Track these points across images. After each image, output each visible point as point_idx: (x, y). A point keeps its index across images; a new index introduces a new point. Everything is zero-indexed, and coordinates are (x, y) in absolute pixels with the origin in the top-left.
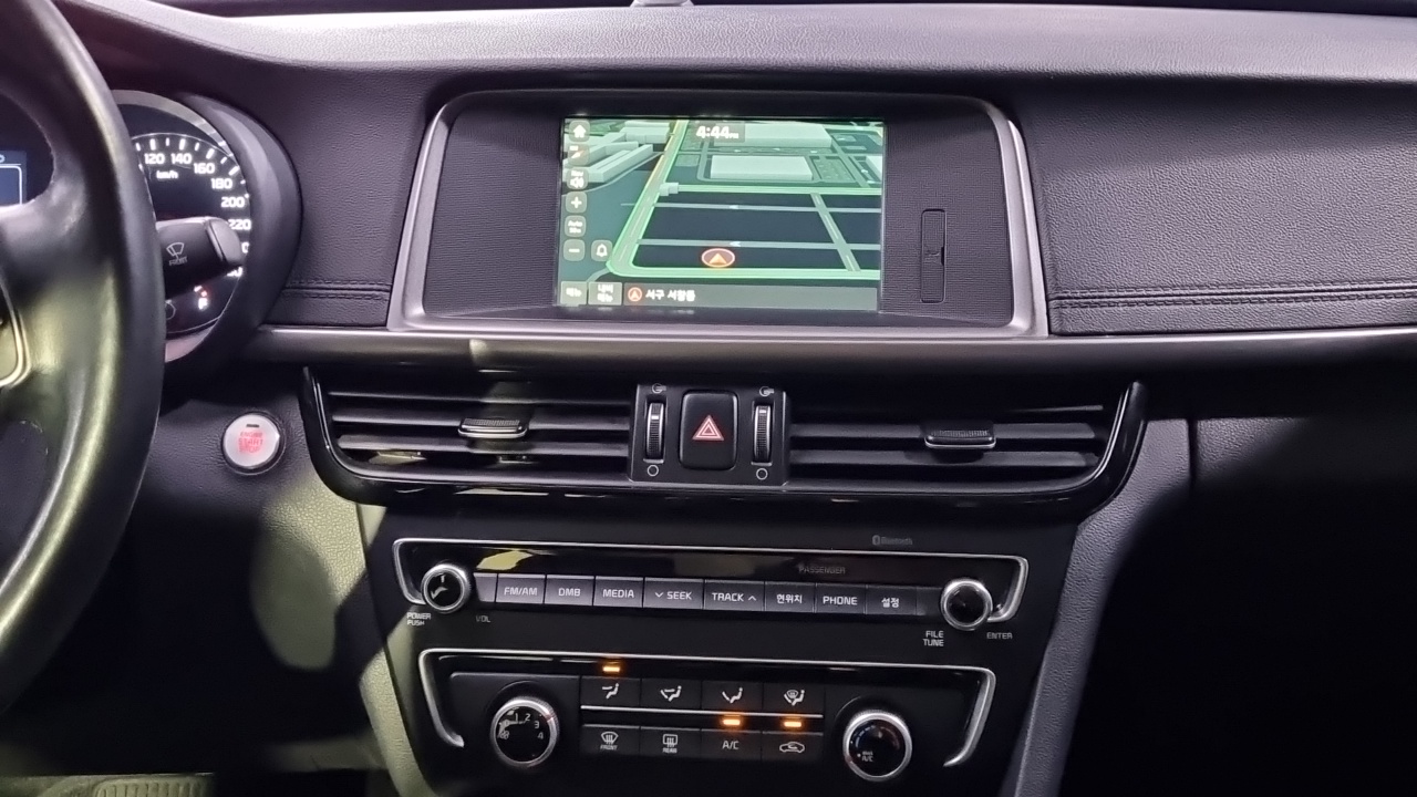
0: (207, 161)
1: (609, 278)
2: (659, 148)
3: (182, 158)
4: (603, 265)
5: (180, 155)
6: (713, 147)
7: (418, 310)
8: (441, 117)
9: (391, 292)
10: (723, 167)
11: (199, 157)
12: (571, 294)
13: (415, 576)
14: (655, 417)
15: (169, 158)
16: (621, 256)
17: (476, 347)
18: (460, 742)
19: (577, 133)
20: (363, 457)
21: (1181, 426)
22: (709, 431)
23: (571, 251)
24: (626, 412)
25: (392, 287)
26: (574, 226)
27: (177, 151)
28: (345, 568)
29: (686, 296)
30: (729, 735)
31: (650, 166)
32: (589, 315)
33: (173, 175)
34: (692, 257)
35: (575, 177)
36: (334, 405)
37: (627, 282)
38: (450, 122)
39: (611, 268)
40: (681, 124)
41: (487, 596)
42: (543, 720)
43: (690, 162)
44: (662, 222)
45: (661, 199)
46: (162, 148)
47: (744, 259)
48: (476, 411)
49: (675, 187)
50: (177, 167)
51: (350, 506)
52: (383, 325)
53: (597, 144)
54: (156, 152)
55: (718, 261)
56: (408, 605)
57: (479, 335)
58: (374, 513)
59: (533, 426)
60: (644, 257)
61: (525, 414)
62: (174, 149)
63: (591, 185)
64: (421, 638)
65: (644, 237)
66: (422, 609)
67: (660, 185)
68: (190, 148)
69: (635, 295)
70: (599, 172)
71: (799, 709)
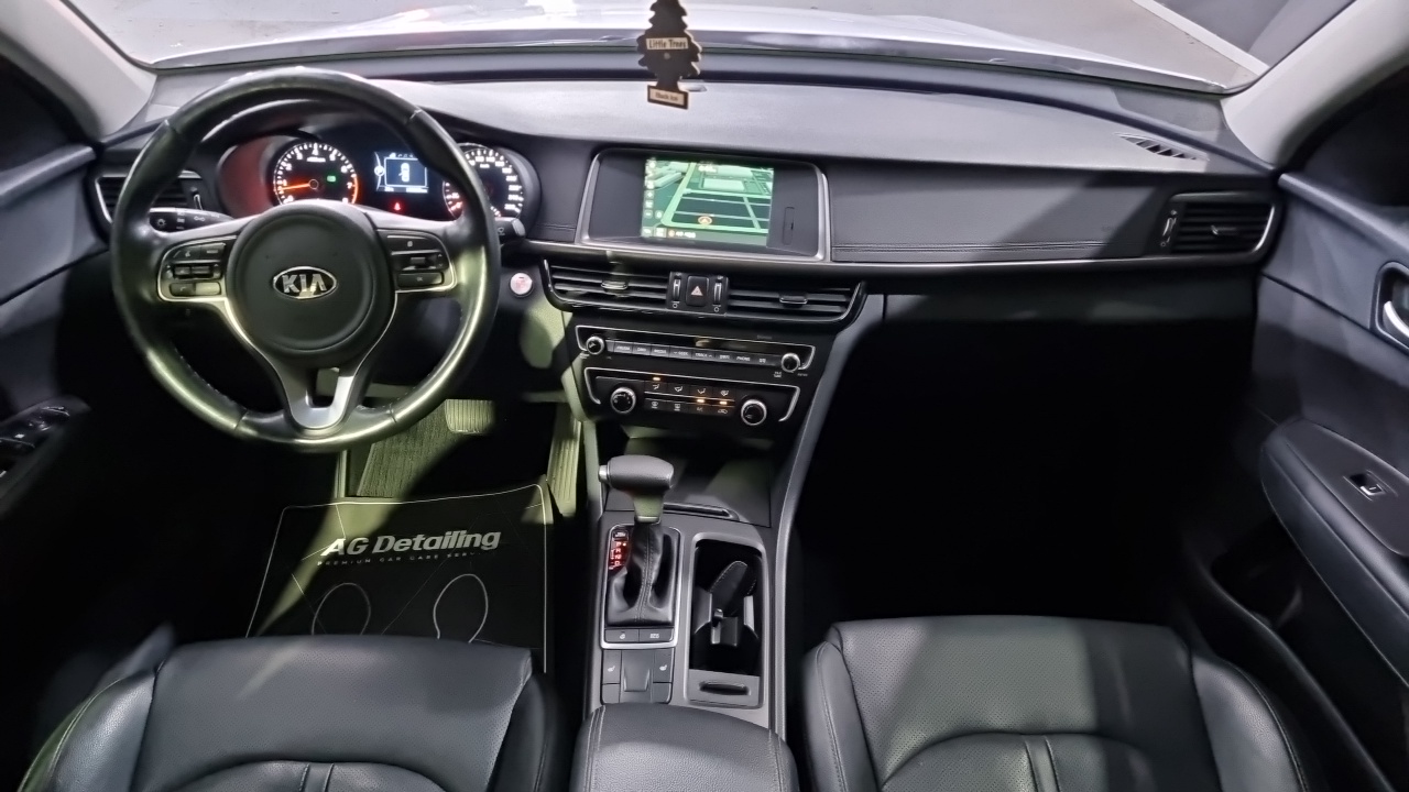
0: (501, 161)
1: (662, 226)
2: (684, 174)
3: (491, 159)
4: (659, 220)
6: (705, 175)
7: (587, 237)
8: (597, 158)
9: (576, 229)
10: (709, 183)
11: (498, 159)
12: (646, 232)
13: (584, 340)
14: (677, 285)
15: (485, 159)
16: (666, 217)
17: (609, 253)
18: (598, 402)
19: (652, 166)
20: (563, 293)
21: (881, 297)
22: (697, 292)
23: (647, 214)
24: (666, 281)
25: (576, 226)
26: (649, 204)
28: (557, 335)
29: (691, 235)
30: (700, 406)
31: (679, 181)
32: (653, 242)
33: (487, 166)
34: (695, 220)
35: (649, 184)
36: (553, 271)
37: (669, 228)
38: (600, 160)
39: (663, 222)
40: (693, 164)
41: (610, 349)
42: (630, 397)
43: (695, 180)
44: (683, 205)
45: (684, 195)
46: (482, 154)
47: (715, 221)
48: (608, 278)
49: (690, 191)
50: (489, 163)
51: (558, 312)
52: (572, 242)
53: (659, 171)
54: (480, 156)
55: (705, 222)
56: (581, 351)
57: (609, 248)
58: (568, 315)
59: (631, 285)
60: (676, 218)
61: (626, 280)
62: (487, 155)
63: (656, 188)
64: (585, 363)
65: (678, 210)
66: (586, 352)
67: (683, 189)
68: (494, 155)
69: (671, 234)
70: (660, 182)
71: (725, 398)
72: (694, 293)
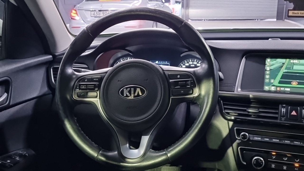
0: (199, 64)
1: (274, 86)
2: (284, 64)
3: (195, 63)
4: (272, 83)
5: (195, 62)
6: (294, 64)
7: (239, 90)
8: (245, 57)
9: (235, 86)
10: (295, 67)
11: (198, 63)
12: (266, 88)
13: (238, 135)
14: (283, 110)
15: (193, 63)
16: (276, 82)
17: (251, 96)
18: (245, 164)
19: (268, 61)
20: (228, 113)
22: (294, 113)
23: (267, 81)
24: (278, 109)
25: (235, 85)
26: (267, 77)
27: (194, 62)
28: (225, 132)
29: (288, 89)
30: (296, 167)
31: (282, 67)
32: (269, 92)
33: (194, 66)
34: (290, 83)
35: (268, 69)
36: (224, 105)
37: (277, 86)
38: (246, 58)
39: (274, 84)
40: (288, 60)
41: (251, 139)
42: (262, 161)
43: (289, 66)
44: (283, 77)
45: (284, 73)
46: (192, 61)
47: (299, 83)
48: (249, 107)
49: (286, 71)
50: (194, 64)
51: (226, 121)
52: (234, 92)
53: (272, 63)
54: (191, 62)
55: (294, 84)
56: (237, 139)
58: (231, 123)
59: (260, 110)
60: (280, 82)
61: (258, 108)
62: (194, 61)
63: (270, 70)
64: (239, 145)
65: (281, 79)
66: (239, 140)
67: (283, 70)
68: (196, 61)
69: (278, 89)
70: (272, 67)
72: (292, 114)
